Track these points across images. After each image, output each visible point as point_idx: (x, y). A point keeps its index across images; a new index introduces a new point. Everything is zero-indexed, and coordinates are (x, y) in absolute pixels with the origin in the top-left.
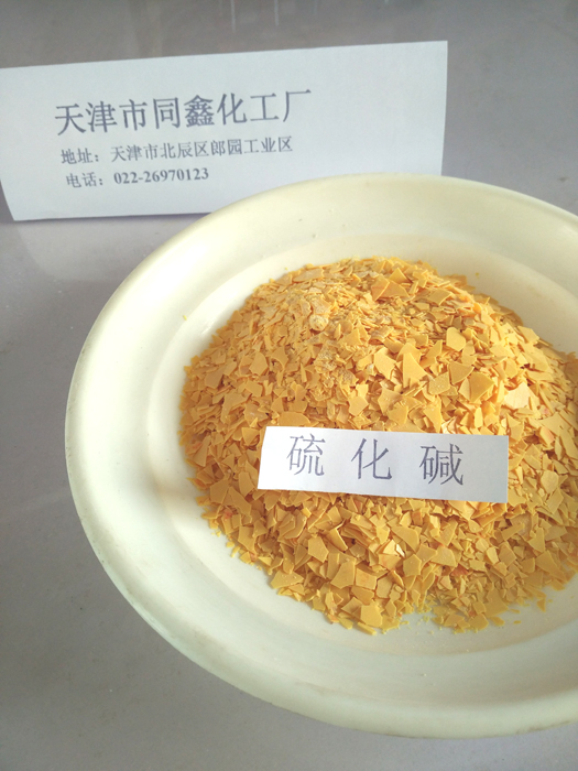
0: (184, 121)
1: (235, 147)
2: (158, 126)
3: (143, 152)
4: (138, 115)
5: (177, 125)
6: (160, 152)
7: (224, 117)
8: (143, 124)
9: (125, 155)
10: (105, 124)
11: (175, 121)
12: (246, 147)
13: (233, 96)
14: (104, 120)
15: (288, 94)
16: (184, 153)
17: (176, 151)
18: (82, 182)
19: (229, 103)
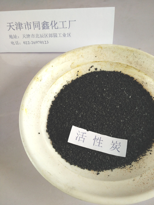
0: (41, 28)
1: (55, 35)
2: (34, 29)
3: (31, 36)
6: (35, 36)
7: (52, 27)
9: (26, 37)
10: (20, 28)
11: (39, 28)
12: (58, 35)
15: (69, 21)
17: (39, 36)
18: (15, 43)
19: (53, 23)
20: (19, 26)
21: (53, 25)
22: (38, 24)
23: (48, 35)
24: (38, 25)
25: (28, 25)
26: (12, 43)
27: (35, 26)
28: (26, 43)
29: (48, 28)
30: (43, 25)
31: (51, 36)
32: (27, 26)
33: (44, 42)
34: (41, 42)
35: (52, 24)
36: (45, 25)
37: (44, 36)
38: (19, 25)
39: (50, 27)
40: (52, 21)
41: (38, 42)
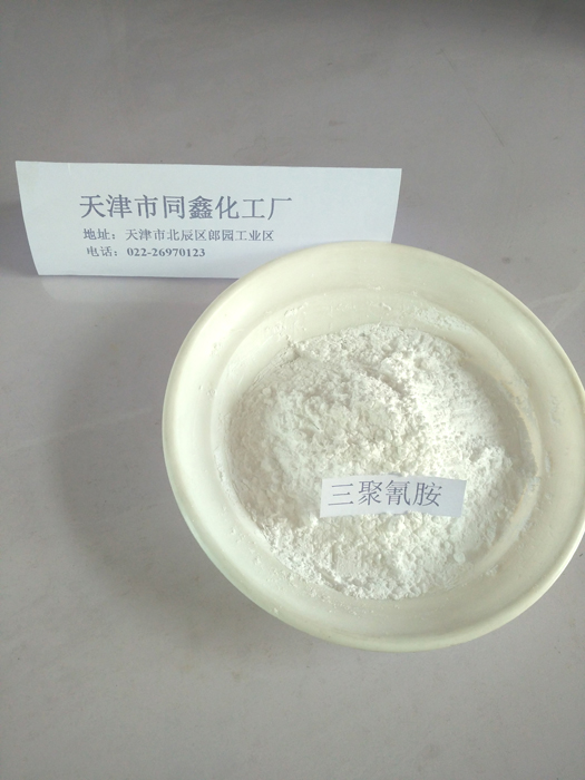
0: (188, 214)
1: (228, 235)
2: (166, 216)
3: (152, 235)
4: (150, 208)
5: (182, 217)
6: (167, 235)
7: (221, 213)
8: (154, 214)
9: (138, 236)
10: (122, 212)
11: (181, 214)
12: (236, 236)
13: (229, 198)
14: (121, 208)
15: (273, 200)
16: (187, 237)
17: (180, 235)
18: (100, 254)
19: (225, 202)
20: (121, 205)
21: (225, 206)
22: (180, 204)
23: (206, 235)
24: (178, 206)
25: (146, 204)
26: (91, 251)
27: (168, 209)
28: (135, 252)
29: (208, 215)
30: (194, 207)
31: (214, 235)
32: (143, 207)
33: (193, 253)
34: (182, 252)
35: (220, 204)
36: (200, 208)
37: (193, 237)
38: (121, 202)
39: (215, 213)
40: (222, 198)
41: (174, 252)
